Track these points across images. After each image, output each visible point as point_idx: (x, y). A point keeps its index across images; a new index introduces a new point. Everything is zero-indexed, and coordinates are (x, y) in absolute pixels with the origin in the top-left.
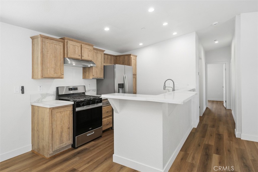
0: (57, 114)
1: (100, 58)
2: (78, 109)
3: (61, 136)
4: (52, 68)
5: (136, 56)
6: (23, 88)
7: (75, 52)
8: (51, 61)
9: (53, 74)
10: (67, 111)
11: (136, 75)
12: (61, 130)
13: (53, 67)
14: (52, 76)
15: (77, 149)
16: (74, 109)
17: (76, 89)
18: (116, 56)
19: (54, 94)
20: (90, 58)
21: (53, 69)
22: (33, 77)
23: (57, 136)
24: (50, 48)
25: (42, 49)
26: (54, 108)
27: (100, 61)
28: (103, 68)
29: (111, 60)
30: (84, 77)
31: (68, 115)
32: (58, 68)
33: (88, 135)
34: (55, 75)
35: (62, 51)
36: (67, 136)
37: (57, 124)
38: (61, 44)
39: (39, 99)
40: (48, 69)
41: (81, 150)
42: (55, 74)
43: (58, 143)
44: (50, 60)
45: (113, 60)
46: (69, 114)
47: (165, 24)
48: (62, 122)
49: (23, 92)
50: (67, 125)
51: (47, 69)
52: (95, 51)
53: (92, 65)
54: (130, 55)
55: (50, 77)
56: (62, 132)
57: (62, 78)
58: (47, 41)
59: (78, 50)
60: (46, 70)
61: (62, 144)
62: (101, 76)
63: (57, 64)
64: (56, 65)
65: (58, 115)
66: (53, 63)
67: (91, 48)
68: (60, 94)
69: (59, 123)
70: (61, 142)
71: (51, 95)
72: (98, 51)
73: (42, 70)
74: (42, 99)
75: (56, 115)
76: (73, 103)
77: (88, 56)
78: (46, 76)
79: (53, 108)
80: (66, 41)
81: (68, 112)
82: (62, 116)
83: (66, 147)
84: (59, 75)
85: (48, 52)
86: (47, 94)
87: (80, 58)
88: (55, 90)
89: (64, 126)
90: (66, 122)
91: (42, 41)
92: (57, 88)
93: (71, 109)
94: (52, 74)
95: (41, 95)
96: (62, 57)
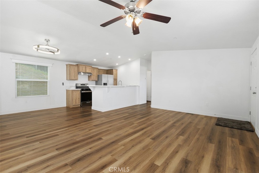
1: (96, 71)
2: (82, 92)
3: (76, 101)
4: (73, 76)
5: (117, 70)
6: (63, 83)
7: (82, 70)
11: (117, 79)
14: (73, 79)
16: (81, 92)
17: (84, 85)
18: (107, 70)
20: (90, 72)
22: (67, 80)
23: (74, 101)
24: (73, 69)
25: (69, 69)
27: (96, 73)
28: (97, 76)
29: (104, 72)
30: (89, 80)
33: (87, 103)
34: (75, 79)
35: (77, 69)
36: (78, 101)
38: (77, 67)
43: (74, 103)
44: (73, 73)
45: (105, 72)
47: (119, 57)
48: (76, 96)
49: (63, 85)
52: (93, 68)
53: (91, 75)
54: (113, 69)
56: (76, 99)
57: (77, 80)
58: (71, 66)
59: (84, 69)
62: (97, 80)
63: (75, 75)
65: (75, 93)
67: (90, 67)
68: (77, 86)
70: (76, 103)
71: (74, 87)
72: (95, 69)
73: (70, 77)
76: (81, 89)
77: (89, 71)
78: (71, 79)
79: (73, 90)
80: (79, 65)
81: (79, 92)
83: (78, 105)
84: (76, 79)
86: (72, 86)
87: (85, 72)
88: (75, 85)
90: (78, 96)
91: (70, 66)
92: (76, 84)
93: (80, 91)
94: (73, 78)
95: (70, 86)
96: (77, 72)
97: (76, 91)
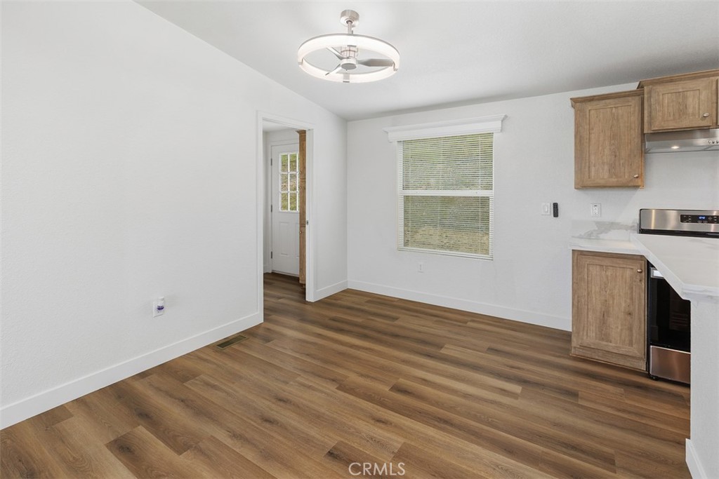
0: (591, 268)
4: (603, 163)
6: (555, 206)
7: (682, 110)
8: (600, 148)
9: (606, 177)
10: (624, 268)
12: (601, 308)
13: (605, 161)
14: (601, 182)
15: (656, 382)
19: (634, 226)
21: (606, 167)
22: (576, 188)
23: (590, 317)
24: (599, 121)
25: (579, 126)
26: (585, 253)
31: (628, 280)
32: (622, 162)
34: (613, 181)
36: (622, 330)
37: (591, 291)
38: (634, 101)
39: (592, 233)
40: (593, 169)
41: (660, 388)
42: (612, 177)
43: (592, 334)
44: (598, 148)
46: (631, 277)
48: (606, 292)
49: (556, 214)
50: (623, 305)
51: (589, 167)
55: (598, 185)
56: (605, 315)
58: (589, 106)
60: (587, 169)
61: (605, 343)
63: (618, 154)
64: (615, 156)
65: (595, 271)
66: (607, 151)
69: (597, 289)
70: (604, 337)
71: (626, 228)
74: (598, 234)
75: (588, 269)
78: (587, 183)
79: (582, 253)
80: (646, 89)
82: (607, 277)
83: (622, 356)
84: (626, 179)
85: (593, 129)
86: (612, 223)
87: (706, 123)
89: (611, 302)
90: (620, 295)
93: (638, 266)
94: (603, 178)
95: (598, 223)
96: (637, 131)
97: (607, 262)
